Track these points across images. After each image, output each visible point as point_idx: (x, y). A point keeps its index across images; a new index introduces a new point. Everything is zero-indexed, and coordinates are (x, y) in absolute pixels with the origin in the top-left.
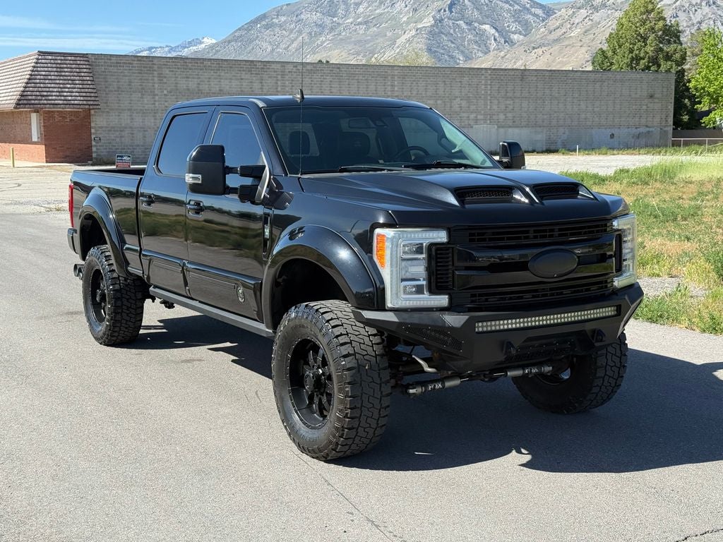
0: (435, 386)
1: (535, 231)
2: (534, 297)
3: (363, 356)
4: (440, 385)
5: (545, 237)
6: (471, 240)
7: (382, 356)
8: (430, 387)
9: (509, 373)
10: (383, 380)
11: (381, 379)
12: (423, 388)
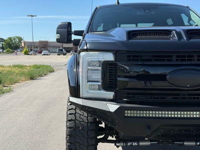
0: (132, 144)
1: (177, 56)
2: (174, 98)
3: (80, 122)
4: (136, 144)
5: (184, 60)
6: (128, 60)
7: (91, 123)
8: (129, 144)
9: (185, 143)
10: (89, 136)
11: (88, 136)
12: (125, 144)
